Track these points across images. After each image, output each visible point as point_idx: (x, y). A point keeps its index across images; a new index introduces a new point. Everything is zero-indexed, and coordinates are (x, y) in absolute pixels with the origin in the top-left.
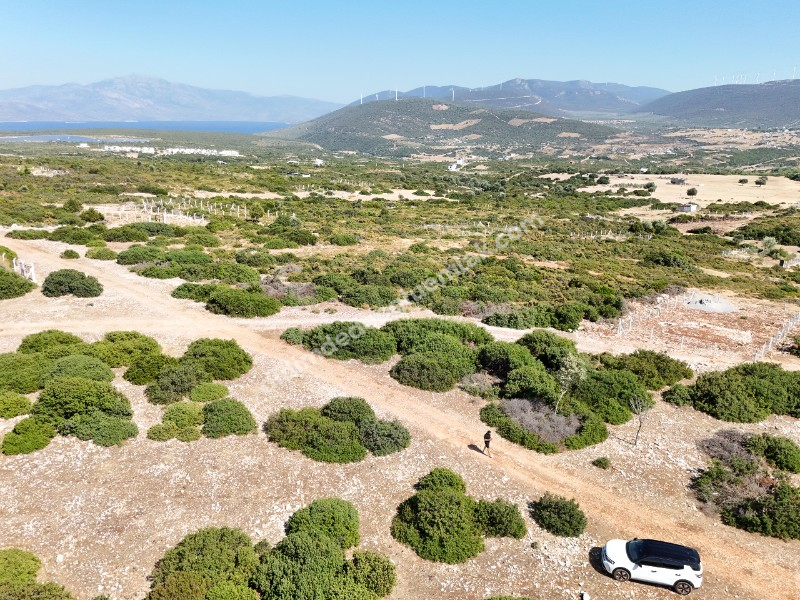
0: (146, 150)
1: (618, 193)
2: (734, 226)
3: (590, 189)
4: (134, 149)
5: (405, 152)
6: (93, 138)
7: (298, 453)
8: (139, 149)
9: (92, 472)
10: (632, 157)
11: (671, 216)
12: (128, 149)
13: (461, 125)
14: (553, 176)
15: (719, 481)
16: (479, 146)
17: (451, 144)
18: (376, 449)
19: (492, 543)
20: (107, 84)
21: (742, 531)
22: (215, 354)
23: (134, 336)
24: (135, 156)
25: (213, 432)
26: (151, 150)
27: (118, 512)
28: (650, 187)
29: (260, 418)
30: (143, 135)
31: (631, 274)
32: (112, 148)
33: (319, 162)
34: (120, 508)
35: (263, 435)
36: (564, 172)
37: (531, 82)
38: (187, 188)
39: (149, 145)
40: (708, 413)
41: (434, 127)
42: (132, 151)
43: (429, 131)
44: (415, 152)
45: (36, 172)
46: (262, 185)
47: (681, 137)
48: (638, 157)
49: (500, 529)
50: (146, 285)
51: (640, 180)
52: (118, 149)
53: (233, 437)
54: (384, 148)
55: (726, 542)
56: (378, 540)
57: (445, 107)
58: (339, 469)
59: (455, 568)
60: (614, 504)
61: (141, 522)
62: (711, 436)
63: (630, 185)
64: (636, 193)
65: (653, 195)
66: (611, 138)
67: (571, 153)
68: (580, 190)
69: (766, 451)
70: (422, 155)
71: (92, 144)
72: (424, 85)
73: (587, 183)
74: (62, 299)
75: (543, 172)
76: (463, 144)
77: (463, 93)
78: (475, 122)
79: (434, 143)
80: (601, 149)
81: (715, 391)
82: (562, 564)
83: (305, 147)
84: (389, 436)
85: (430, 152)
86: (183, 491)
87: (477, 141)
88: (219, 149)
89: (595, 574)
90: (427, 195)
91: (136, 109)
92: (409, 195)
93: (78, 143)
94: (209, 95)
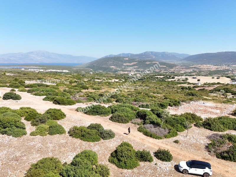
0: (41, 70)
1: (178, 81)
2: (211, 88)
3: (170, 80)
4: (38, 70)
5: (116, 71)
6: (26, 67)
7: (78, 139)
8: (39, 70)
9: (10, 144)
10: (181, 72)
11: (193, 86)
12: (36, 70)
13: (132, 64)
14: (159, 77)
15: (214, 146)
16: (137, 69)
17: (129, 69)
18: (104, 138)
19: (142, 164)
20: (31, 53)
21: (223, 160)
22: (54, 112)
23: (29, 108)
25: (51, 134)
27: (17, 155)
28: (187, 79)
29: (67, 130)
30: (41, 67)
31: (183, 97)
32: (31, 70)
33: (91, 73)
34: (18, 154)
35: (67, 135)
36: (162, 75)
37: (151, 52)
38: (52, 79)
39: (42, 69)
40: (209, 129)
41: (124, 64)
42: (37, 71)
44: (119, 71)
45: (7, 74)
46: (74, 78)
47: (194, 67)
48: (183, 72)
49: (144, 159)
50: (35, 97)
51: (184, 77)
52: (33, 70)
53: (58, 135)
54: (110, 70)
55: (218, 163)
56: (104, 163)
57: (127, 59)
58: (92, 144)
59: (130, 171)
60: (181, 153)
61: (25, 158)
62: (210, 135)
63: (181, 79)
64: (183, 81)
65: (188, 81)
66: (175, 67)
67: (164, 71)
68: (167, 80)
69: (228, 138)
70: (121, 72)
71: (25, 69)
72: (122, 53)
73: (168, 79)
74: (8, 100)
75: (156, 75)
76: (133, 69)
77: (133, 55)
78: (136, 63)
79: (125, 68)
80: (172, 70)
81: (210, 122)
82: (166, 169)
83: (87, 70)
84: (108, 134)
85: (123, 71)
86: (40, 149)
88: (62, 70)
89: (177, 172)
90: (122, 81)
91: (39, 60)
92: (117, 80)
93: (21, 69)
94: (60, 55)
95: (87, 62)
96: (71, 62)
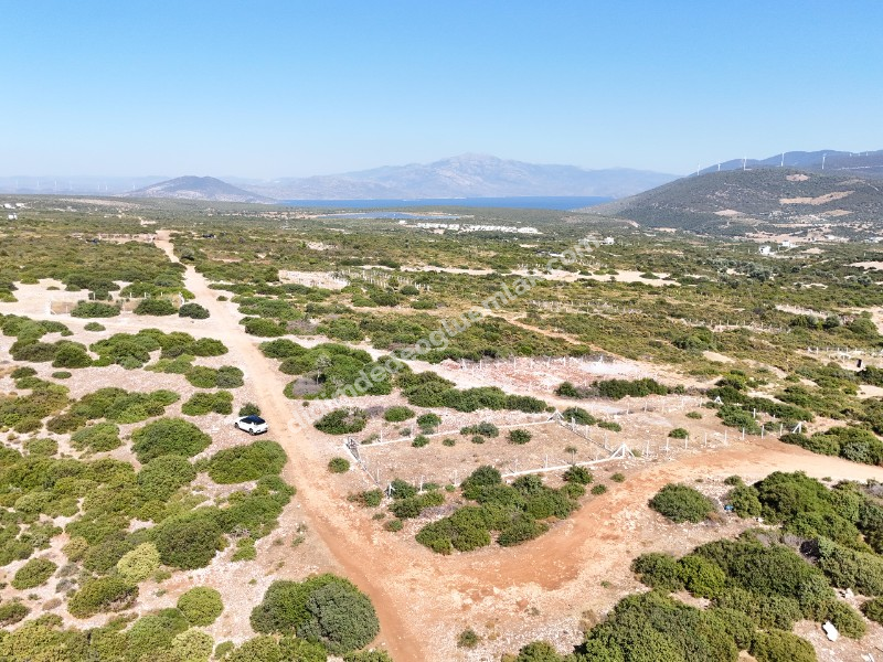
0: (452, 227)
4: (442, 226)
5: (738, 229)
8: (445, 226)
12: (436, 226)
13: (824, 199)
16: (844, 224)
17: (804, 221)
20: (445, 163)
24: (441, 232)
26: (456, 227)
30: (459, 212)
32: (423, 225)
39: (457, 221)
41: (784, 201)
42: (440, 228)
43: (777, 206)
44: (751, 229)
52: (428, 226)
54: (713, 225)
57: (803, 178)
70: (760, 234)
71: (410, 221)
76: (821, 222)
78: (844, 195)
79: (782, 219)
83: (618, 224)
85: (770, 230)
87: (842, 219)
88: (520, 226)
91: (466, 187)
93: (399, 220)
94: (537, 170)
95: (632, 190)
96: (570, 194)
